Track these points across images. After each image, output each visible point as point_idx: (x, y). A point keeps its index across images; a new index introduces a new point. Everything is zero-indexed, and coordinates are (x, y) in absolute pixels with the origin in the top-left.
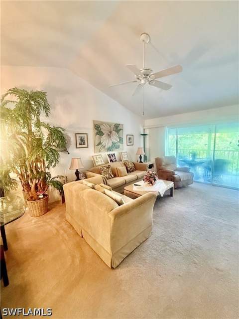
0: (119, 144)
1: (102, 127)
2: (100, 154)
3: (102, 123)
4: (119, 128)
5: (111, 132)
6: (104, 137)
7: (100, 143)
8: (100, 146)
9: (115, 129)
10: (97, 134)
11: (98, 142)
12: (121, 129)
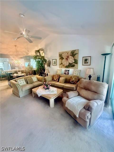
0: (74, 64)
1: (63, 55)
2: (61, 69)
3: (63, 53)
4: (74, 53)
5: (68, 57)
6: (64, 60)
7: (62, 64)
8: (61, 65)
9: (71, 55)
10: (60, 59)
11: (61, 63)
12: (76, 54)
